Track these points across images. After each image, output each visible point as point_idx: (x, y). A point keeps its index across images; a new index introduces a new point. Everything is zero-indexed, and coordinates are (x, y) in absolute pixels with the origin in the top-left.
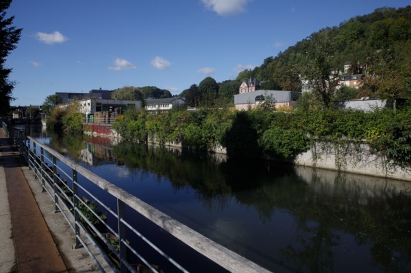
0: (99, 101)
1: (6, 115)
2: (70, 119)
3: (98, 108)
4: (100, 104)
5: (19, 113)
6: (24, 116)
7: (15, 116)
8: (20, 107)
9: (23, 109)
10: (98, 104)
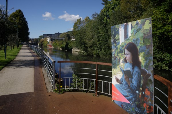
0: (52, 38)
1: (27, 42)
2: (44, 43)
3: (52, 40)
4: (52, 39)
5: (32, 41)
6: (33, 42)
7: (30, 42)
8: (32, 39)
9: (33, 39)
10: (51, 39)
